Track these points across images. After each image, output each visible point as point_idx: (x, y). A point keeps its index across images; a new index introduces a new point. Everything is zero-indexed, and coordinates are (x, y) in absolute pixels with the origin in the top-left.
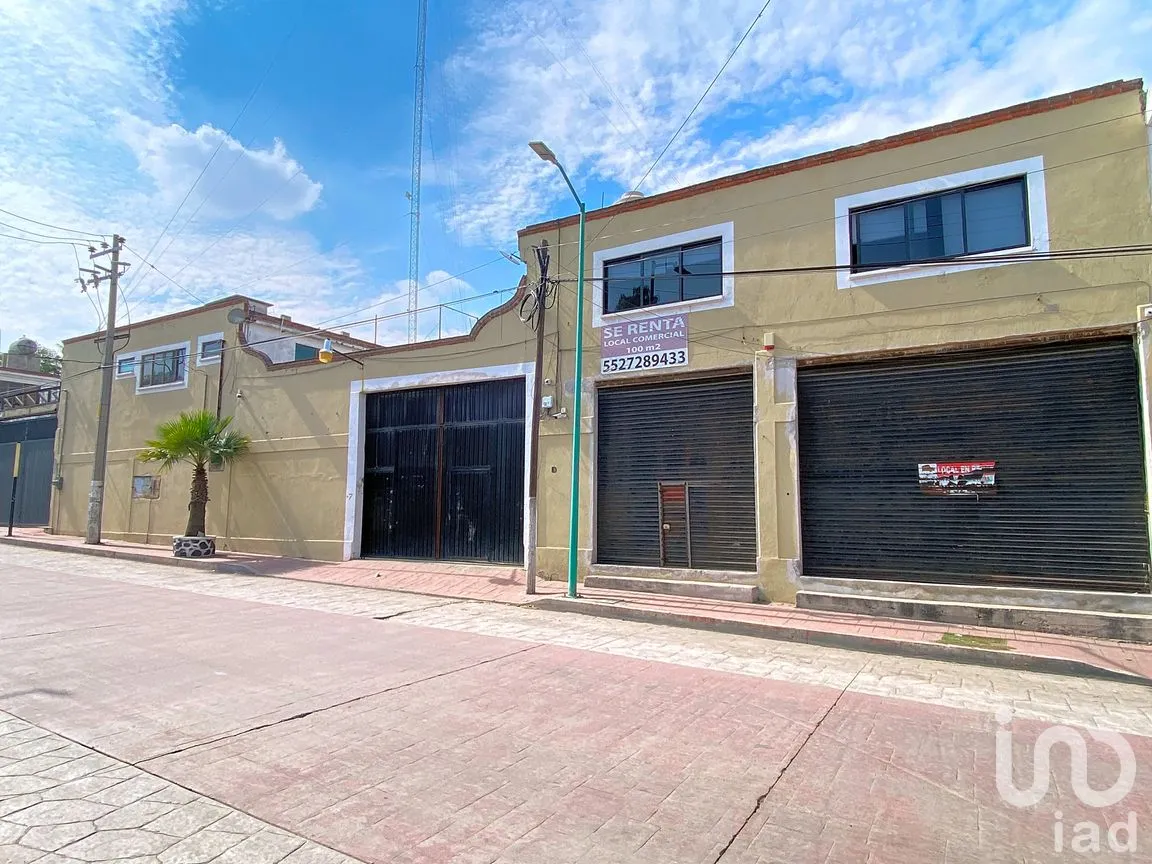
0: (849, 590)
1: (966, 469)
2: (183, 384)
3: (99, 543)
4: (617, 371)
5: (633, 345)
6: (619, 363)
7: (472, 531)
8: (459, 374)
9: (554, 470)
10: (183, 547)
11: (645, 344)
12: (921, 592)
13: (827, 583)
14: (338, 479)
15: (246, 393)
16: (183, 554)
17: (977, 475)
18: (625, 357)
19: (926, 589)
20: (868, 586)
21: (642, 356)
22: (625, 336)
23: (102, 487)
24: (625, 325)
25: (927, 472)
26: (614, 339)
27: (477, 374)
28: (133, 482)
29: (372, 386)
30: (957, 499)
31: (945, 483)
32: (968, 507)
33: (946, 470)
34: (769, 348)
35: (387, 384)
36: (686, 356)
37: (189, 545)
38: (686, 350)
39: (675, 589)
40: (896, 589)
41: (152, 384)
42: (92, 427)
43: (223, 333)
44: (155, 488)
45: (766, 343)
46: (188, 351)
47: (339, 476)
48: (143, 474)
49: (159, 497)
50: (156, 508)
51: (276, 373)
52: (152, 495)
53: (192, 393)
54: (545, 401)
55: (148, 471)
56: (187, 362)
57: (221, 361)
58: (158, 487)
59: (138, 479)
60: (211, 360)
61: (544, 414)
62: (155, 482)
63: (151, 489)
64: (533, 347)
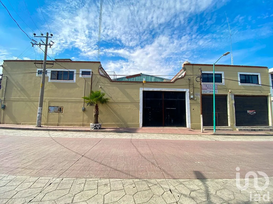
0: (242, 128)
1: (252, 111)
2: (74, 81)
3: (41, 127)
4: (205, 93)
5: (208, 89)
6: (206, 92)
7: (172, 121)
8: (170, 89)
9: (193, 109)
10: (97, 127)
11: (210, 89)
12: (250, 127)
13: (240, 127)
15: (103, 87)
16: (97, 129)
17: (253, 112)
18: (207, 91)
19: (251, 127)
20: (244, 127)
21: (210, 91)
22: (206, 87)
23: (42, 109)
24: (206, 85)
25: (248, 111)
26: (204, 87)
27: (175, 90)
28: (49, 108)
30: (252, 115)
31: (250, 113)
32: (253, 116)
33: (250, 111)
34: (230, 92)
35: (150, 89)
36: (217, 92)
37: (98, 126)
38: (217, 91)
39: (221, 130)
40: (248, 127)
41: (57, 80)
42: (23, 90)
43: (91, 70)
44: (60, 110)
45: (230, 91)
46: (75, 72)
47: (137, 109)
48: (54, 106)
49: (62, 112)
50: (62, 116)
51: (114, 83)
52: (59, 112)
53: (78, 84)
54: (192, 97)
55: (56, 105)
56: (75, 75)
57: (91, 77)
58: (62, 110)
59: (51, 107)
60: (86, 76)
61: (191, 99)
62: (60, 108)
63: (59, 110)
64: (188, 86)
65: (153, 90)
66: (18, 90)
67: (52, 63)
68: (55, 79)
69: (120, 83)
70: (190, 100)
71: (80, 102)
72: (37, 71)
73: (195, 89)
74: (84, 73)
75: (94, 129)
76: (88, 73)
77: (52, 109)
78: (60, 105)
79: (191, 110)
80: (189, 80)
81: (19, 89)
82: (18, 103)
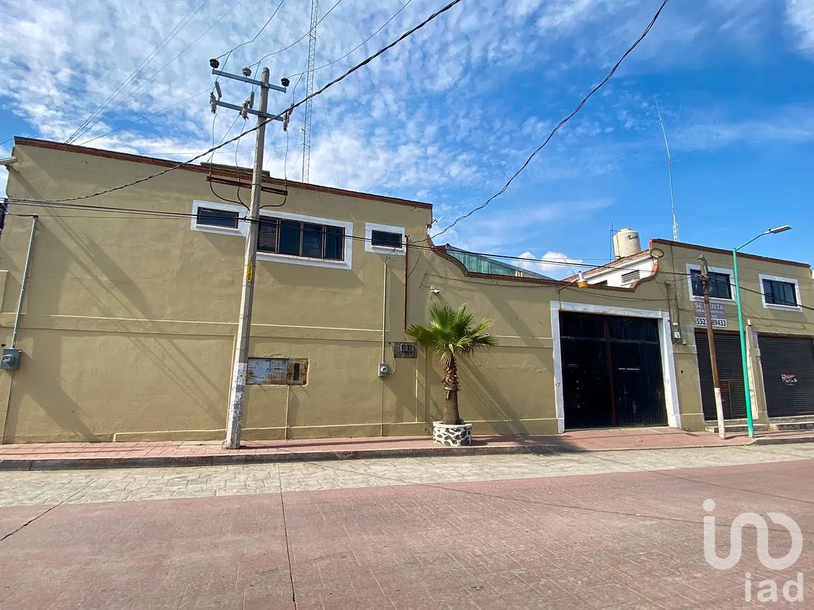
1: (791, 377)
2: (344, 264)
4: (702, 324)
6: (703, 322)
7: (635, 407)
9: (682, 371)
14: (545, 371)
17: (792, 380)
18: (705, 318)
22: (703, 308)
25: (784, 377)
26: (699, 308)
29: (568, 307)
30: (791, 387)
31: (787, 381)
32: (793, 390)
33: (787, 377)
34: (750, 326)
35: (580, 308)
36: (726, 323)
38: (725, 320)
41: (280, 253)
42: (123, 283)
43: (403, 228)
44: (295, 372)
45: (749, 324)
46: (349, 232)
47: (545, 369)
48: (269, 356)
49: (305, 383)
50: (302, 396)
51: (475, 280)
52: (292, 380)
53: (360, 276)
54: (677, 335)
55: (277, 353)
56: (348, 242)
57: (404, 254)
58: (303, 371)
59: (256, 361)
60: (386, 250)
61: (675, 341)
62: (297, 366)
63: (289, 374)
64: (665, 303)
65: (586, 311)
66: (100, 282)
67: (282, 188)
68: (272, 250)
69: (494, 282)
70: (673, 343)
71: (371, 343)
72: (195, 212)
73: (681, 312)
74: (379, 238)
75: (462, 443)
76: (393, 240)
77: (261, 370)
78: (294, 353)
79: (679, 373)
80: (668, 285)
81: (104, 279)
82: (100, 339)
